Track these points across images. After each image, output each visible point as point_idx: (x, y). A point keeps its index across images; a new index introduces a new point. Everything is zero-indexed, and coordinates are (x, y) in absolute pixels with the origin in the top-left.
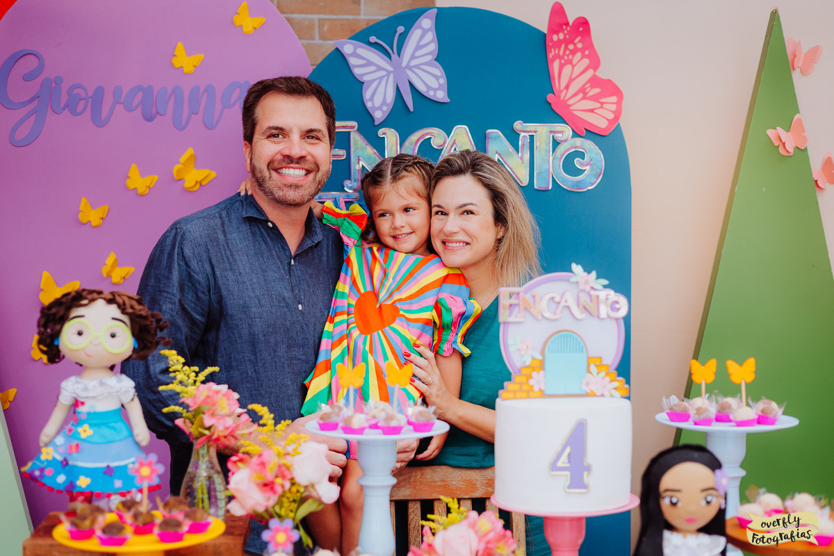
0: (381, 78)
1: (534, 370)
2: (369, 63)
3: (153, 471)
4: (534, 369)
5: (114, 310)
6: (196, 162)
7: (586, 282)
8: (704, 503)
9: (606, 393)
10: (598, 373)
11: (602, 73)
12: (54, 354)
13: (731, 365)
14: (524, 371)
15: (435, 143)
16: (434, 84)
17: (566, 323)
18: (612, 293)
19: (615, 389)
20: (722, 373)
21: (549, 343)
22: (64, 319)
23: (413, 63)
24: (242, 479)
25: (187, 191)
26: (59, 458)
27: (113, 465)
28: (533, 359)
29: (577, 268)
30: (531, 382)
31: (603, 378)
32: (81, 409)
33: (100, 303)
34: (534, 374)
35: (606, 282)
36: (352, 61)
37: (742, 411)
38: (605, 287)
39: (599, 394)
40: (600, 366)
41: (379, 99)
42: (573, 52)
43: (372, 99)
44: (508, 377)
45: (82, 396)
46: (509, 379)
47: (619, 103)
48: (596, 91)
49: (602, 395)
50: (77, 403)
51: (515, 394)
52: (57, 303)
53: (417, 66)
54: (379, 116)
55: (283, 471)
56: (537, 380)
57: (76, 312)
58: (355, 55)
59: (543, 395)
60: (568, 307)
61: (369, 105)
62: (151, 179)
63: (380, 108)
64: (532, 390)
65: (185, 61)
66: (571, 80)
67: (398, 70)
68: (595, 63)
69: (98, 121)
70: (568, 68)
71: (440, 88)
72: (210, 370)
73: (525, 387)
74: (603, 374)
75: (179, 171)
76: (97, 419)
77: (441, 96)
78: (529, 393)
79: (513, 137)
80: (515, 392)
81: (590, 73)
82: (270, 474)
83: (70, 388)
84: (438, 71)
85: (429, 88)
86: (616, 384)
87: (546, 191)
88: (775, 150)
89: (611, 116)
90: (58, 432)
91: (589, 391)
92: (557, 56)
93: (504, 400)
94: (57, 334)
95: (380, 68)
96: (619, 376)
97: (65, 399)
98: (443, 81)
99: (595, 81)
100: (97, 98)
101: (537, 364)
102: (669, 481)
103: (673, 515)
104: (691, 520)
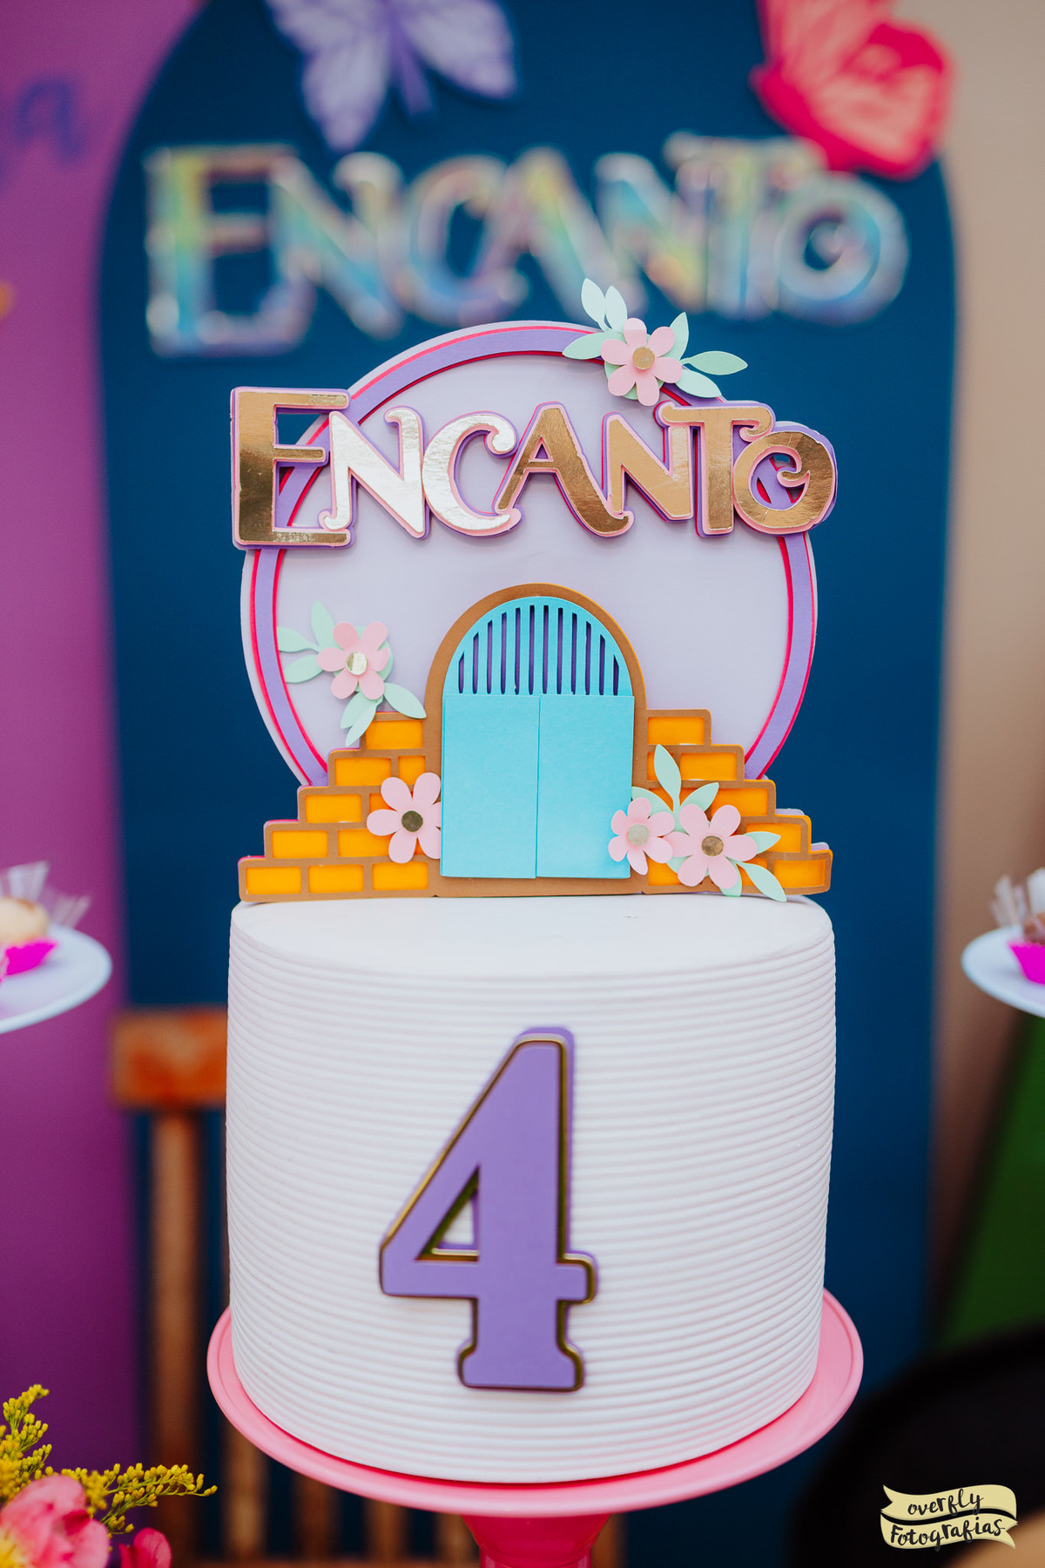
0: (346, 41)
1: (395, 773)
4: (394, 763)
7: (643, 361)
9: (727, 878)
10: (687, 789)
14: (348, 773)
15: (478, 205)
19: (766, 859)
21: (465, 646)
30: (382, 822)
31: (709, 813)
34: (394, 787)
35: (730, 363)
38: (731, 387)
39: (692, 880)
40: (699, 753)
41: (345, 87)
46: (289, 811)
49: (708, 887)
51: (305, 878)
59: (435, 878)
60: (554, 475)
61: (319, 106)
63: (346, 111)
64: (387, 859)
73: (352, 845)
74: (707, 794)
77: (495, 79)
78: (369, 873)
80: (305, 865)
86: (765, 839)
89: (917, 124)
91: (642, 869)
93: (261, 901)
96: (781, 804)
101: (407, 738)
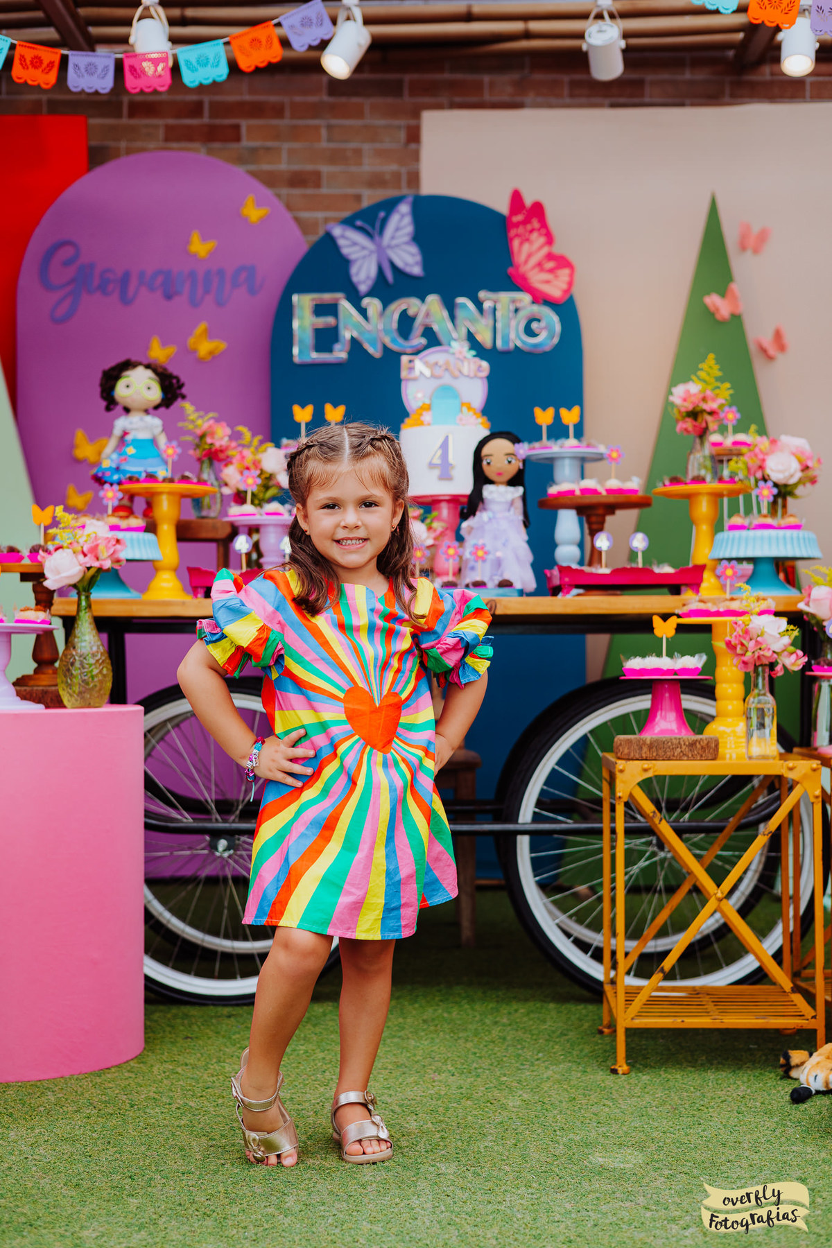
0: (364, 257)
2: (355, 244)
3: (175, 452)
4: (425, 410)
5: (149, 373)
6: (210, 335)
7: (460, 353)
8: (506, 462)
11: (557, 249)
12: (110, 402)
13: (563, 412)
14: (418, 411)
15: (411, 312)
16: (410, 260)
17: (447, 379)
18: (477, 359)
20: (557, 417)
21: (436, 393)
22: (117, 377)
23: (394, 242)
24: (231, 474)
26: (114, 466)
28: (424, 404)
29: (454, 344)
30: (422, 418)
32: (128, 438)
33: (140, 369)
34: (425, 413)
36: (341, 242)
37: (571, 442)
38: (475, 356)
40: (470, 408)
41: (364, 273)
42: (532, 231)
43: (357, 274)
45: (128, 427)
47: (571, 275)
48: (550, 265)
50: (125, 433)
51: (411, 426)
52: (113, 369)
53: (397, 246)
54: (363, 288)
55: (256, 464)
56: (427, 417)
57: (125, 374)
58: (343, 237)
59: (429, 424)
60: (448, 369)
61: (355, 279)
62: (171, 350)
63: (364, 282)
64: (423, 422)
65: (200, 247)
66: (529, 256)
67: (381, 250)
68: (550, 240)
69: (126, 301)
70: (526, 247)
71: (417, 263)
72: (211, 415)
73: (418, 421)
74: (471, 412)
75: (194, 342)
76: (137, 443)
77: (417, 270)
78: (422, 424)
79: (479, 305)
80: (411, 424)
81: (545, 250)
82: (248, 462)
83: (121, 423)
84: (414, 249)
85: (407, 264)
87: (509, 351)
88: (710, 314)
89: (565, 286)
90: (114, 451)
92: (517, 235)
93: (405, 429)
94: (113, 388)
95: (364, 248)
97: (117, 432)
98: (418, 258)
99: (550, 257)
100: (125, 280)
102: (486, 450)
103: (489, 471)
104: (500, 474)
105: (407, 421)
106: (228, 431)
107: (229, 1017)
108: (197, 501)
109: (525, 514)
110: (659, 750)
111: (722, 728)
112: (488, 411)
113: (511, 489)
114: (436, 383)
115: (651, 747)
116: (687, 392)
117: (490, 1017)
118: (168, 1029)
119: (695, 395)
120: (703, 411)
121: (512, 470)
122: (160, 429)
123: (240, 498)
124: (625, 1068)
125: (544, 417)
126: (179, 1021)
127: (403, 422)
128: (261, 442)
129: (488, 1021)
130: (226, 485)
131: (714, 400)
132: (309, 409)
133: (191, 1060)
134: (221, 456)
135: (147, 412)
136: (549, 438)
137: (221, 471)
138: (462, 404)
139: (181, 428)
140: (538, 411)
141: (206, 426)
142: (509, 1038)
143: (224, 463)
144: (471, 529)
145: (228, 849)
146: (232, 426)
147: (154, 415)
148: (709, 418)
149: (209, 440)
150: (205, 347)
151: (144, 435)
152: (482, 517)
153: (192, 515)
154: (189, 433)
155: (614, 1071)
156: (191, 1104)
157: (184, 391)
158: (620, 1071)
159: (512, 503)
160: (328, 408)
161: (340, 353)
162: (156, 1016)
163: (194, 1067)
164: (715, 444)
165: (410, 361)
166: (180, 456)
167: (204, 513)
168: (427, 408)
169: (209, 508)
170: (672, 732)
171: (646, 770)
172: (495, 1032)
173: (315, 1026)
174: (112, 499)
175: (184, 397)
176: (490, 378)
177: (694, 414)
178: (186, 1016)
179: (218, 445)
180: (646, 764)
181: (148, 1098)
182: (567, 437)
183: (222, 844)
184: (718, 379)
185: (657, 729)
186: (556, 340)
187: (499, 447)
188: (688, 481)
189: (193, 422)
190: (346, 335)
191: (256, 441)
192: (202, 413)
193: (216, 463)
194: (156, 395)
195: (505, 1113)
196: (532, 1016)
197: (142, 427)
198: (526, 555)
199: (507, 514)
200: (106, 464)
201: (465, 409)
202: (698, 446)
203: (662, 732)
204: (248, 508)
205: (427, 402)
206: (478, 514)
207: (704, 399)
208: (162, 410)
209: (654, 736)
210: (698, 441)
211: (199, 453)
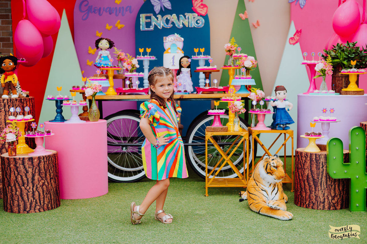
0: (157, 5)
2: (155, 2)
5: (106, 41)
6: (121, 23)
8: (186, 63)
13: (201, 49)
17: (174, 42)
18: (181, 37)
19: (182, 52)
20: (199, 50)
22: (99, 42)
24: (125, 64)
25: (118, 29)
26: (99, 62)
27: (107, 63)
29: (176, 34)
30: (168, 51)
32: (102, 56)
33: (104, 40)
36: (152, 1)
37: (202, 56)
40: (179, 49)
43: (156, 9)
44: (165, 50)
45: (102, 53)
47: (207, 9)
48: (202, 6)
50: (101, 55)
52: (98, 40)
53: (165, 2)
54: (157, 13)
55: (131, 62)
56: (170, 51)
57: (101, 41)
59: (170, 53)
62: (111, 27)
63: (157, 11)
65: (118, 1)
66: (197, 4)
67: (161, 3)
68: (202, 0)
69: (100, 14)
70: (196, 2)
71: (170, 6)
72: (121, 50)
75: (117, 25)
76: (104, 57)
77: (170, 8)
78: (168, 53)
79: (185, 16)
81: (201, 3)
82: (129, 62)
83: (100, 52)
84: (169, 3)
85: (167, 7)
87: (192, 28)
89: (205, 12)
90: (99, 59)
91: (177, 52)
94: (98, 44)
97: (99, 54)
100: (100, 10)
102: (182, 60)
103: (183, 65)
104: (185, 66)
105: (165, 52)
106: (125, 54)
107: (126, 185)
108: (118, 71)
109: (191, 74)
110: (215, 130)
111: (230, 124)
112: (184, 49)
113: (188, 69)
114: (171, 43)
115: (213, 129)
116: (228, 46)
117: (182, 185)
118: (113, 188)
119: (229, 47)
120: (231, 50)
121: (188, 65)
122: (109, 54)
123: (127, 70)
124: (207, 195)
125: (196, 50)
126: (115, 186)
127: (164, 52)
128: (132, 57)
129: (182, 186)
130: (124, 67)
131: (233, 48)
132: (143, 49)
133: (118, 194)
134: (123, 60)
135: (106, 50)
136: (197, 55)
137: (123, 64)
138: (178, 48)
139: (114, 53)
140: (195, 49)
141: (120, 53)
142: (185, 189)
143: (124, 62)
144: (179, 78)
145: (126, 149)
146: (126, 53)
147: (108, 50)
148: (233, 52)
149: (120, 57)
150: (120, 26)
151: (105, 55)
152: (181, 75)
153: (116, 74)
154: (115, 54)
155: (205, 196)
156: (118, 203)
157: (114, 45)
158: (206, 196)
159: (188, 72)
160: (147, 49)
161: (152, 28)
162: (110, 185)
163: (119, 196)
164: (234, 56)
165: (166, 38)
166: (114, 61)
167: (119, 73)
168: (170, 49)
169: (120, 72)
170: (218, 126)
171: (212, 134)
172: (183, 188)
173: (144, 187)
174: (99, 73)
175: (114, 46)
176: (184, 42)
177: (229, 51)
178: (117, 185)
179: (122, 58)
180: (212, 133)
181: (109, 202)
182: (202, 54)
183: (124, 148)
184: (235, 43)
185: (215, 125)
186: (203, 25)
187: (185, 59)
188: (228, 66)
189: (117, 52)
190: (153, 23)
191: (131, 57)
192: (119, 50)
193: (122, 61)
194: (108, 46)
195: (181, 204)
196: (191, 184)
197: (105, 53)
198: (191, 83)
199: (186, 74)
200: (97, 62)
201: (178, 49)
202: (230, 58)
203: (216, 126)
204: (129, 74)
205: (170, 47)
206: (180, 74)
207: (231, 48)
208: (109, 49)
209: (214, 127)
210: (230, 57)
211: (118, 59)
